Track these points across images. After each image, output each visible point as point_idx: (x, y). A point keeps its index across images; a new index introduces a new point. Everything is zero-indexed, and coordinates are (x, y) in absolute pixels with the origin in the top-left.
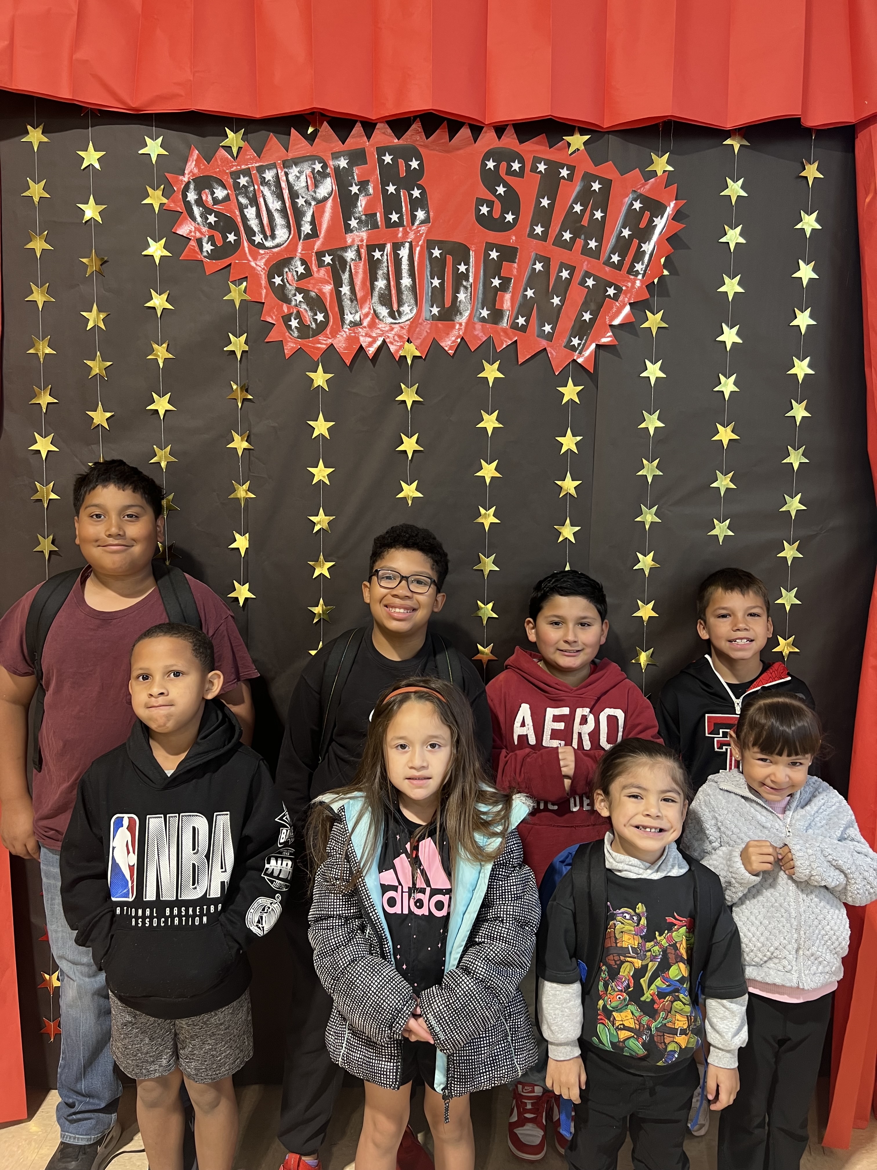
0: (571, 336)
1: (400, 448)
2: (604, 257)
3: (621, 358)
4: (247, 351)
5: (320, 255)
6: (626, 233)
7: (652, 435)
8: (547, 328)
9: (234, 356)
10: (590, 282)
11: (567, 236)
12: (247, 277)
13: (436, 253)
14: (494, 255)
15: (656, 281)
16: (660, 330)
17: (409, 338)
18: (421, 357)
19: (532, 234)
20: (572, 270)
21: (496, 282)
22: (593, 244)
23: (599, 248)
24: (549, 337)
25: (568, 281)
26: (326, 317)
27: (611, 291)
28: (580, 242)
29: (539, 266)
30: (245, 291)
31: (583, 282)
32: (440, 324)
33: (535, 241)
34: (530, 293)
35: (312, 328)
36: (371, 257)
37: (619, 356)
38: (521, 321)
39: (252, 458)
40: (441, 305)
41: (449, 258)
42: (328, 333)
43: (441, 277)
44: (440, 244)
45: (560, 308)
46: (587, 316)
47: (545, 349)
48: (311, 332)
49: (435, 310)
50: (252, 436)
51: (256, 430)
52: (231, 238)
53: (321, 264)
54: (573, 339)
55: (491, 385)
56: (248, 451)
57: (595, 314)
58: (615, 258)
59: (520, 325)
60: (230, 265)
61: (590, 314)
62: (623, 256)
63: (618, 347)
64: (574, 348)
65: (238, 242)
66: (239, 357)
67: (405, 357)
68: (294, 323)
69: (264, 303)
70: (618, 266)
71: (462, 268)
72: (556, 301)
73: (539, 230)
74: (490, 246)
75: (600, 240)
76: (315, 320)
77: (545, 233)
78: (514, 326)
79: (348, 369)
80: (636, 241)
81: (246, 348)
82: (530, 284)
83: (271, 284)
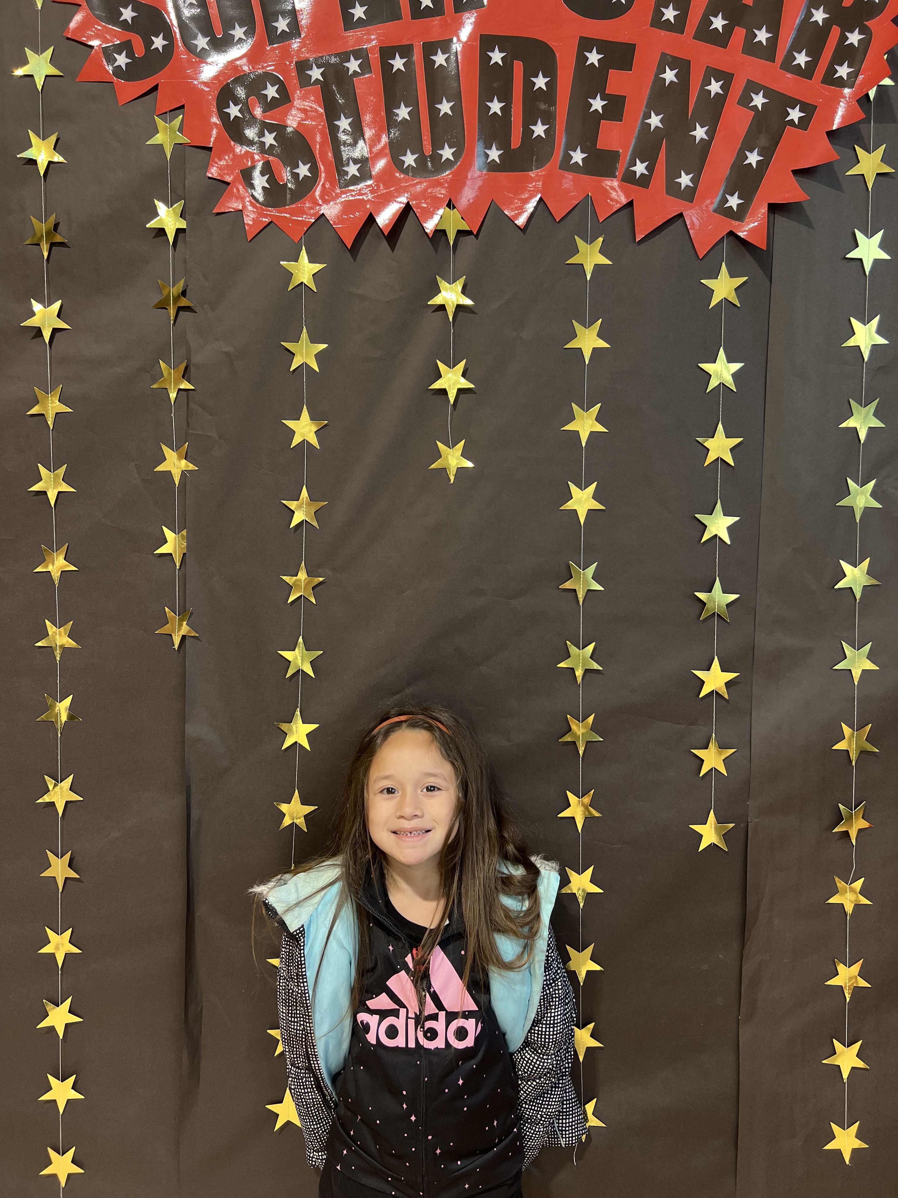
0: (726, 192)
1: (436, 385)
2: (780, 56)
3: (813, 229)
4: (184, 229)
5: (303, 66)
6: (819, 16)
7: (866, 359)
8: (685, 180)
9: (164, 237)
10: (759, 100)
11: (718, 23)
12: (183, 107)
13: (497, 57)
14: (594, 58)
15: (872, 93)
16: (881, 178)
17: (450, 201)
18: (469, 233)
19: (658, 21)
20: (726, 78)
21: (597, 104)
22: (762, 36)
23: (773, 42)
24: (690, 194)
25: (720, 99)
26: (314, 170)
27: (795, 115)
28: (740, 32)
29: (670, 76)
30: (181, 130)
31: (745, 100)
32: (502, 176)
33: (663, 33)
34: (655, 121)
35: (290, 189)
36: (387, 68)
37: (809, 225)
38: (640, 168)
39: (192, 405)
40: (504, 145)
41: (518, 67)
42: (317, 193)
43: (506, 97)
44: (502, 42)
45: (706, 145)
46: (753, 158)
47: (681, 215)
48: (288, 196)
49: (494, 154)
50: (192, 369)
51: (196, 359)
52: (159, 42)
53: (305, 80)
54: (728, 197)
55: (588, 278)
56: (185, 393)
57: (767, 154)
58: (802, 59)
59: (638, 175)
60: (155, 88)
61: (759, 154)
62: (815, 54)
63: (807, 209)
64: (729, 213)
65: (169, 48)
66: (171, 239)
67: (444, 232)
68: (259, 181)
69: (210, 149)
70: (808, 72)
71: (541, 82)
72: (700, 133)
73: (670, 14)
74: (586, 44)
75: (774, 28)
76: (295, 176)
77: (681, 19)
78: (630, 178)
79: (348, 254)
80: (836, 31)
81: (183, 224)
82: (654, 106)
83: (224, 117)
